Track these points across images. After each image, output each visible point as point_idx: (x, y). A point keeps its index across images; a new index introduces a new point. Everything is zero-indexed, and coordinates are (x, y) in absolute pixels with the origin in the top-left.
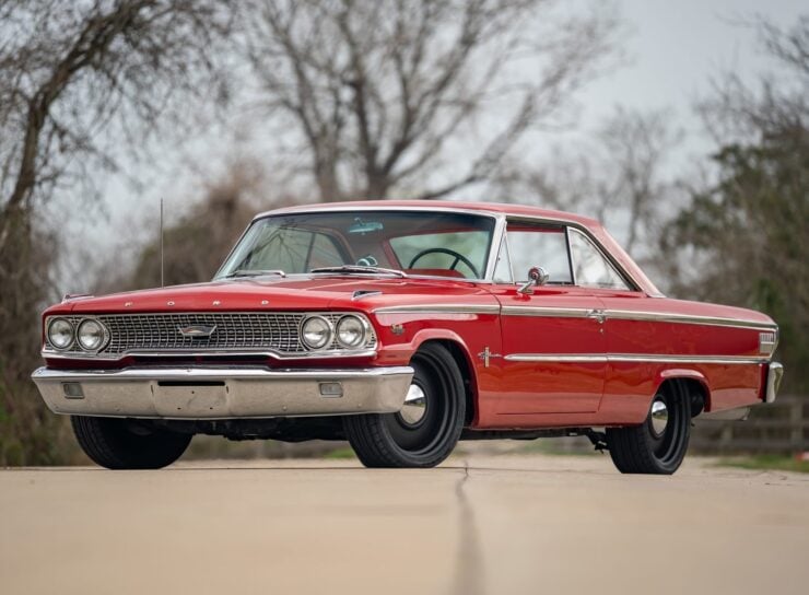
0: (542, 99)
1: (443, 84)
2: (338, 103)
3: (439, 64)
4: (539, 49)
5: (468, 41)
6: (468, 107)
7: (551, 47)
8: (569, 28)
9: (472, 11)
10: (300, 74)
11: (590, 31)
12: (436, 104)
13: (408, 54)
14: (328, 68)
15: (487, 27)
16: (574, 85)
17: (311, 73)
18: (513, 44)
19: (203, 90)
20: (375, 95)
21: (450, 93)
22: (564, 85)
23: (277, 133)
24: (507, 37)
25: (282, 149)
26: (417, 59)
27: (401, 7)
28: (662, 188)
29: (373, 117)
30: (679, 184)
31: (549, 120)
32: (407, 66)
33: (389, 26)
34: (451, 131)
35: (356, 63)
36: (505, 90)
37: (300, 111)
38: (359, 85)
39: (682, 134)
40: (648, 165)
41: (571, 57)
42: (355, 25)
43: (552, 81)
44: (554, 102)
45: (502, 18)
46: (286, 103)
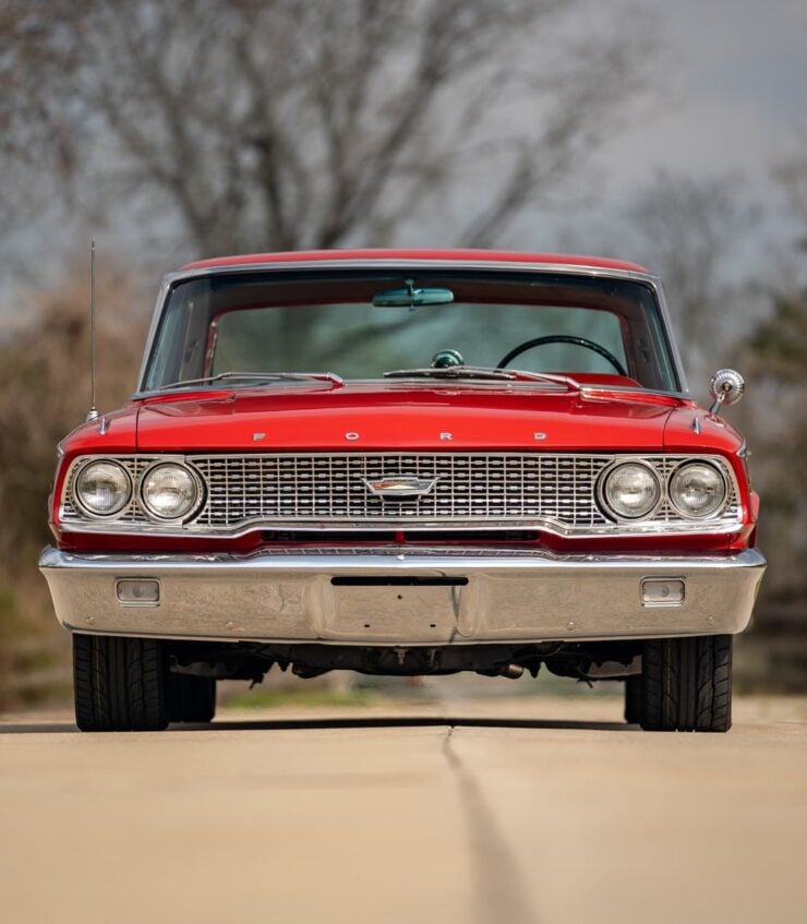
0: (543, 162)
1: (395, 141)
2: (234, 172)
3: (387, 110)
4: (539, 85)
5: (432, 75)
6: (433, 175)
7: (556, 83)
8: (584, 51)
9: (439, 29)
10: (177, 130)
11: (616, 59)
12: (384, 171)
13: (341, 98)
14: (219, 119)
15: (459, 53)
16: (593, 141)
17: (194, 128)
18: (501, 79)
19: (36, 153)
20: (292, 159)
21: (405, 155)
22: (576, 141)
23: (143, 219)
24: (489, 69)
25: (152, 243)
26: (355, 105)
27: (329, 24)
28: (727, 295)
29: (289, 192)
30: (753, 288)
31: (556, 195)
32: (340, 117)
33: (311, 53)
34: (407, 212)
35: (260, 111)
36: (487, 149)
37: (177, 184)
38: (267, 145)
39: (755, 214)
40: (706, 260)
41: (587, 98)
42: (261, 55)
43: (558, 136)
44: (561, 166)
45: (484, 39)
46: (157, 174)
